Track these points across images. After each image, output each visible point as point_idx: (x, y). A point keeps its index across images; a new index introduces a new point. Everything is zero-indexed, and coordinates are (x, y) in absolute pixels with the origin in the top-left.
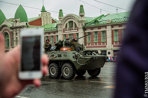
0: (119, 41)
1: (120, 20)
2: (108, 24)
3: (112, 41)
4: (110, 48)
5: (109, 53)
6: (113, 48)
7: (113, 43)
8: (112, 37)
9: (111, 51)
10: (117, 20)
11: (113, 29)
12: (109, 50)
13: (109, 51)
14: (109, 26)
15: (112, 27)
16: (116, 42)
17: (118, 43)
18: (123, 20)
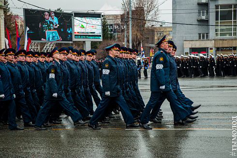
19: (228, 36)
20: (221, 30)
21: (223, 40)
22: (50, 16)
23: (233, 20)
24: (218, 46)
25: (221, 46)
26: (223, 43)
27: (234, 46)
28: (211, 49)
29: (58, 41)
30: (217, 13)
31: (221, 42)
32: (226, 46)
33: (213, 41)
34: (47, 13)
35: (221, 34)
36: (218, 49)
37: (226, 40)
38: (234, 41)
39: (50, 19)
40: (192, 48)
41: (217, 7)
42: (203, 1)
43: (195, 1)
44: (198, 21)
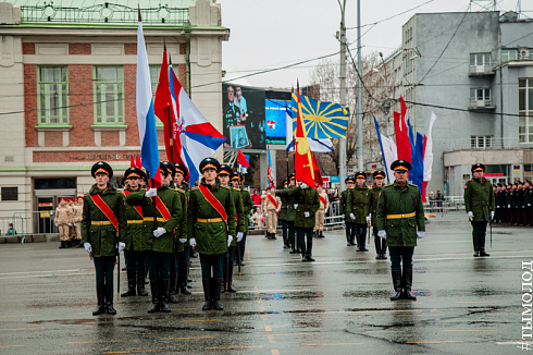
0: (71, 130)
1: (72, 15)
2: (3, 27)
3: (27, 125)
4: (18, 164)
5: (10, 194)
6: (30, 163)
7: (30, 139)
8: (29, 109)
9: (22, 181)
10: (60, 15)
11: (31, 59)
12: (12, 173)
13: (9, 182)
14: (10, 40)
15: (28, 48)
16: (53, 133)
17: (66, 137)
18: (96, 16)
22: (235, 94)
24: (528, 162)
28: (517, 167)
29: (246, 148)
30: (522, 94)
33: (521, 152)
34: (231, 89)
36: (527, 168)
39: (236, 103)
41: (522, 82)
42: (480, 69)
43: (464, 69)
44: (471, 110)
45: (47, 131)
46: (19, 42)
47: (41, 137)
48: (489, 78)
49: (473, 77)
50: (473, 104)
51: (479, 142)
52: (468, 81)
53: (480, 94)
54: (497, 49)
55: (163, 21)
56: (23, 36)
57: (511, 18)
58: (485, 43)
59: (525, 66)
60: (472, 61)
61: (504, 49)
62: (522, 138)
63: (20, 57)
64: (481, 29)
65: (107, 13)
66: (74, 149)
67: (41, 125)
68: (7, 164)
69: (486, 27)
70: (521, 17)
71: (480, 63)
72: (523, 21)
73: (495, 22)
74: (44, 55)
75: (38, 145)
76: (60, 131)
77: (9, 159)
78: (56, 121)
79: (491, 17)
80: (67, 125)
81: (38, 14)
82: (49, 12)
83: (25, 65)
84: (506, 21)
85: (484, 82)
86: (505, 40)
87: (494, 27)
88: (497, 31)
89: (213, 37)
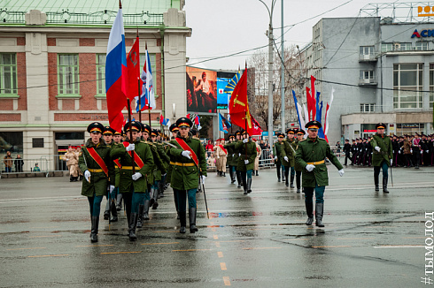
0: (81, 99)
1: (82, 18)
2: (34, 26)
3: (50, 95)
4: (44, 122)
5: (38, 143)
6: (52, 122)
7: (52, 105)
8: (52, 84)
9: (47, 134)
10: (73, 18)
11: (53, 49)
12: (40, 129)
13: (38, 135)
14: (38, 36)
15: (51, 42)
16: (68, 102)
17: (77, 103)
18: (99, 19)
19: (410, 108)
20: (402, 99)
21: (406, 113)
23: (418, 86)
24: (400, 122)
25: (403, 122)
26: (406, 118)
27: (422, 121)
28: (392, 126)
30: (396, 75)
31: (403, 116)
32: (410, 122)
33: (395, 115)
35: (402, 105)
36: (399, 126)
37: (410, 113)
38: (422, 115)
40: (364, 125)
41: (396, 66)
42: (367, 57)
43: (356, 57)
44: (360, 86)
45: (64, 99)
46: (45, 37)
47: (60, 103)
48: (373, 63)
49: (362, 62)
50: (361, 82)
51: (366, 108)
52: (358, 65)
53: (367, 75)
54: (378, 43)
55: (145, 23)
56: (48, 33)
57: (389, 22)
58: (370, 39)
59: (398, 55)
60: (361, 51)
61: (383, 43)
62: (396, 105)
63: (45, 48)
64: (367, 29)
65: (106, 17)
66: (83, 112)
67: (60, 95)
68: (36, 122)
69: (371, 28)
70: (395, 21)
71: (367, 53)
72: (397, 24)
73: (377, 24)
74: (62, 47)
75: (58, 110)
76: (73, 99)
77: (38, 119)
78: (70, 92)
79: (374, 21)
80: (77, 95)
81: (58, 18)
82: (66, 16)
83: (49, 53)
84: (385, 24)
85: (370, 66)
86: (384, 37)
87: (377, 28)
88: (379, 31)
89: (180, 34)
